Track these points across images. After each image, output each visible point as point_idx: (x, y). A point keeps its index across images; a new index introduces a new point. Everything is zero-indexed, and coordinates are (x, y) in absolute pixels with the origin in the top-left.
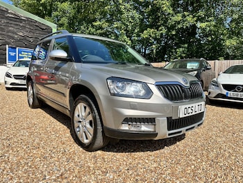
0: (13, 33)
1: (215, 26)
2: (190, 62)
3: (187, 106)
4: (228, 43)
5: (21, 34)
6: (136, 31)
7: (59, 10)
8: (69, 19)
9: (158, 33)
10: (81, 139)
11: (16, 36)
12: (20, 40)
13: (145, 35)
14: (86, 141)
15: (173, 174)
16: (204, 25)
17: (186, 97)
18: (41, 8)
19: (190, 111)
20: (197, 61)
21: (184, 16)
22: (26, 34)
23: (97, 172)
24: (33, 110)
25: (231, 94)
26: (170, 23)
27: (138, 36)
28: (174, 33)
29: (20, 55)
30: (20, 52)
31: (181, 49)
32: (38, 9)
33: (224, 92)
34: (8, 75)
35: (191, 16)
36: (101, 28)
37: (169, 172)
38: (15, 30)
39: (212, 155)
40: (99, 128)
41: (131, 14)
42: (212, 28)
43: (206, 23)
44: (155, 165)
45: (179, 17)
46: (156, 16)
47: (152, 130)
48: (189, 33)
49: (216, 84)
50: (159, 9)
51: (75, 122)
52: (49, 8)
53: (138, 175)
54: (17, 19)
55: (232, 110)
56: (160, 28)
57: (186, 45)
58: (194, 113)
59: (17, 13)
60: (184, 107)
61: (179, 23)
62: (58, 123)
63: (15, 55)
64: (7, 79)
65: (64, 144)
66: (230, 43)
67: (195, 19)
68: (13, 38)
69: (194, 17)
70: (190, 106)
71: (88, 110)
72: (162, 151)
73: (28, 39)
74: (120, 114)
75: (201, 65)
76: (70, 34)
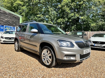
0: (3, 19)
1: (87, 18)
2: (78, 32)
3: (86, 50)
4: (92, 25)
5: (6, 20)
6: (55, 19)
7: (21, 9)
8: (26, 13)
9: (64, 20)
10: (45, 63)
11: (4, 21)
12: (6, 22)
13: (59, 21)
14: (48, 64)
15: (83, 75)
16: (82, 18)
17: (85, 47)
18: (13, 8)
19: (87, 52)
20: (81, 32)
21: (75, 14)
22: (8, 20)
23: (56, 75)
24: (18, 52)
25: (96, 45)
26: (69, 16)
27: (56, 21)
28: (71, 20)
29: (5, 28)
30: (5, 27)
31: (73, 27)
32: (12, 9)
33: (93, 44)
34: (2, 37)
35: (77, 14)
36: (40, 17)
37: (81, 74)
38: (4, 18)
39: (94, 68)
40: (54, 59)
41: (53, 12)
42: (86, 19)
43: (83, 17)
44: (75, 72)
45: (73, 14)
46: (63, 13)
47: (75, 59)
48: (76, 20)
49: (90, 41)
50: (64, 11)
51: (42, 57)
52: (16, 8)
53: (70, 76)
54: (5, 13)
55: (97, 51)
56: (65, 19)
57: (75, 25)
58: (88, 53)
59: (5, 11)
60: (85, 50)
61: (72, 16)
62: (31, 57)
63: (3, 28)
64: (2, 39)
65: (38, 65)
66: (93, 25)
67: (79, 15)
68: (3, 21)
69: (79, 14)
70: (87, 50)
71: (49, 52)
72: (76, 67)
73: (9, 22)
74: (63, 53)
75: (83, 34)
76: (37, 23)
